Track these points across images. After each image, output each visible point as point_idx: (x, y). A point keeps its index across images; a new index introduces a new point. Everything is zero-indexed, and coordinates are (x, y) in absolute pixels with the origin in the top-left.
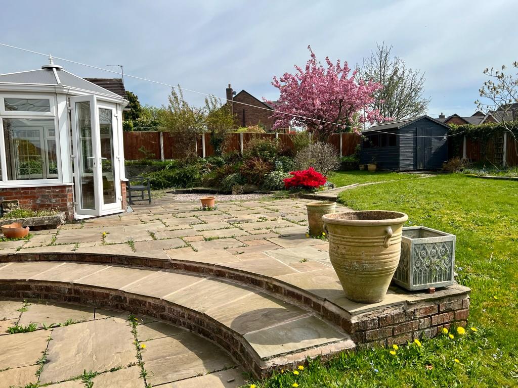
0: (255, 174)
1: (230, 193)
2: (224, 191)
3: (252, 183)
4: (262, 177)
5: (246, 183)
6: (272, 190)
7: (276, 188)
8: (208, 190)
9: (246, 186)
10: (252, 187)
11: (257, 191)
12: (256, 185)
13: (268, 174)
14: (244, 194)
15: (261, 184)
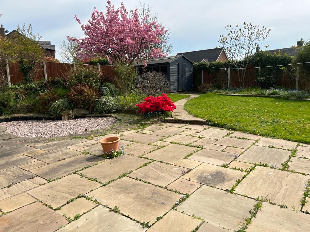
0: (86, 100)
1: (59, 118)
2: (53, 117)
3: (84, 108)
4: (93, 102)
5: (76, 108)
6: (106, 113)
7: (109, 112)
8: (32, 117)
9: (76, 111)
10: (83, 112)
11: (90, 115)
12: (87, 109)
13: (98, 99)
14: (75, 118)
15: (93, 108)
